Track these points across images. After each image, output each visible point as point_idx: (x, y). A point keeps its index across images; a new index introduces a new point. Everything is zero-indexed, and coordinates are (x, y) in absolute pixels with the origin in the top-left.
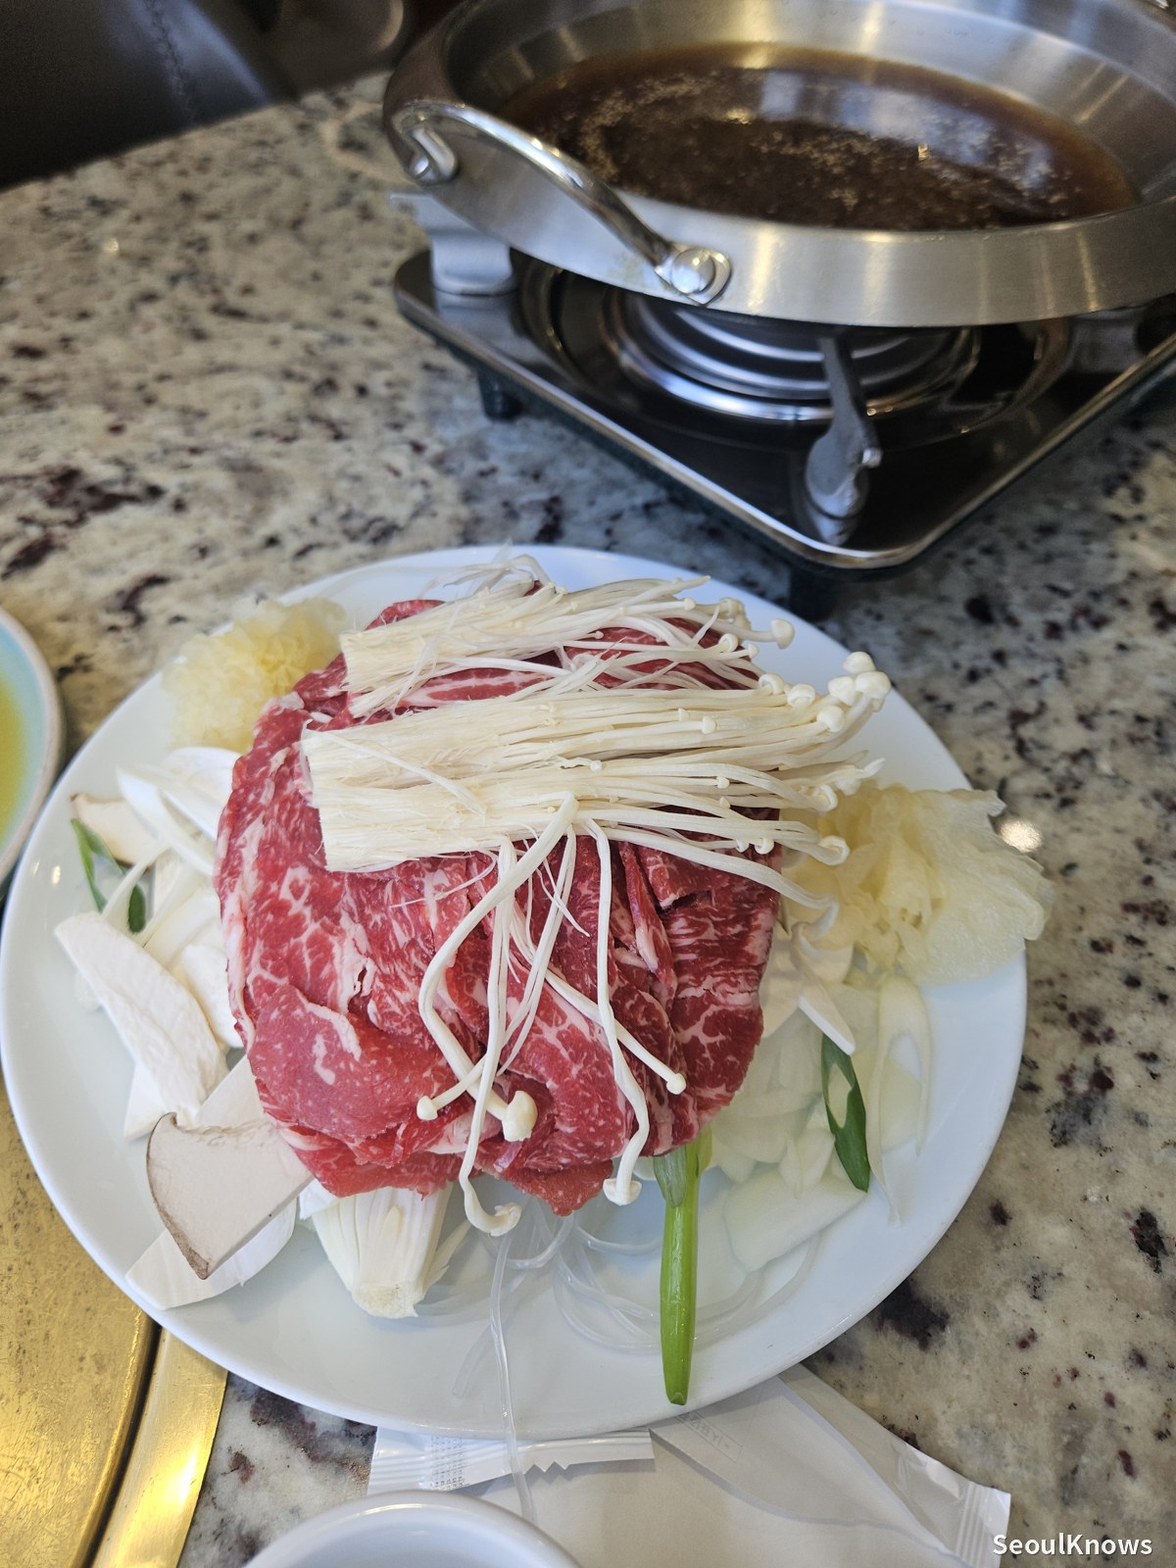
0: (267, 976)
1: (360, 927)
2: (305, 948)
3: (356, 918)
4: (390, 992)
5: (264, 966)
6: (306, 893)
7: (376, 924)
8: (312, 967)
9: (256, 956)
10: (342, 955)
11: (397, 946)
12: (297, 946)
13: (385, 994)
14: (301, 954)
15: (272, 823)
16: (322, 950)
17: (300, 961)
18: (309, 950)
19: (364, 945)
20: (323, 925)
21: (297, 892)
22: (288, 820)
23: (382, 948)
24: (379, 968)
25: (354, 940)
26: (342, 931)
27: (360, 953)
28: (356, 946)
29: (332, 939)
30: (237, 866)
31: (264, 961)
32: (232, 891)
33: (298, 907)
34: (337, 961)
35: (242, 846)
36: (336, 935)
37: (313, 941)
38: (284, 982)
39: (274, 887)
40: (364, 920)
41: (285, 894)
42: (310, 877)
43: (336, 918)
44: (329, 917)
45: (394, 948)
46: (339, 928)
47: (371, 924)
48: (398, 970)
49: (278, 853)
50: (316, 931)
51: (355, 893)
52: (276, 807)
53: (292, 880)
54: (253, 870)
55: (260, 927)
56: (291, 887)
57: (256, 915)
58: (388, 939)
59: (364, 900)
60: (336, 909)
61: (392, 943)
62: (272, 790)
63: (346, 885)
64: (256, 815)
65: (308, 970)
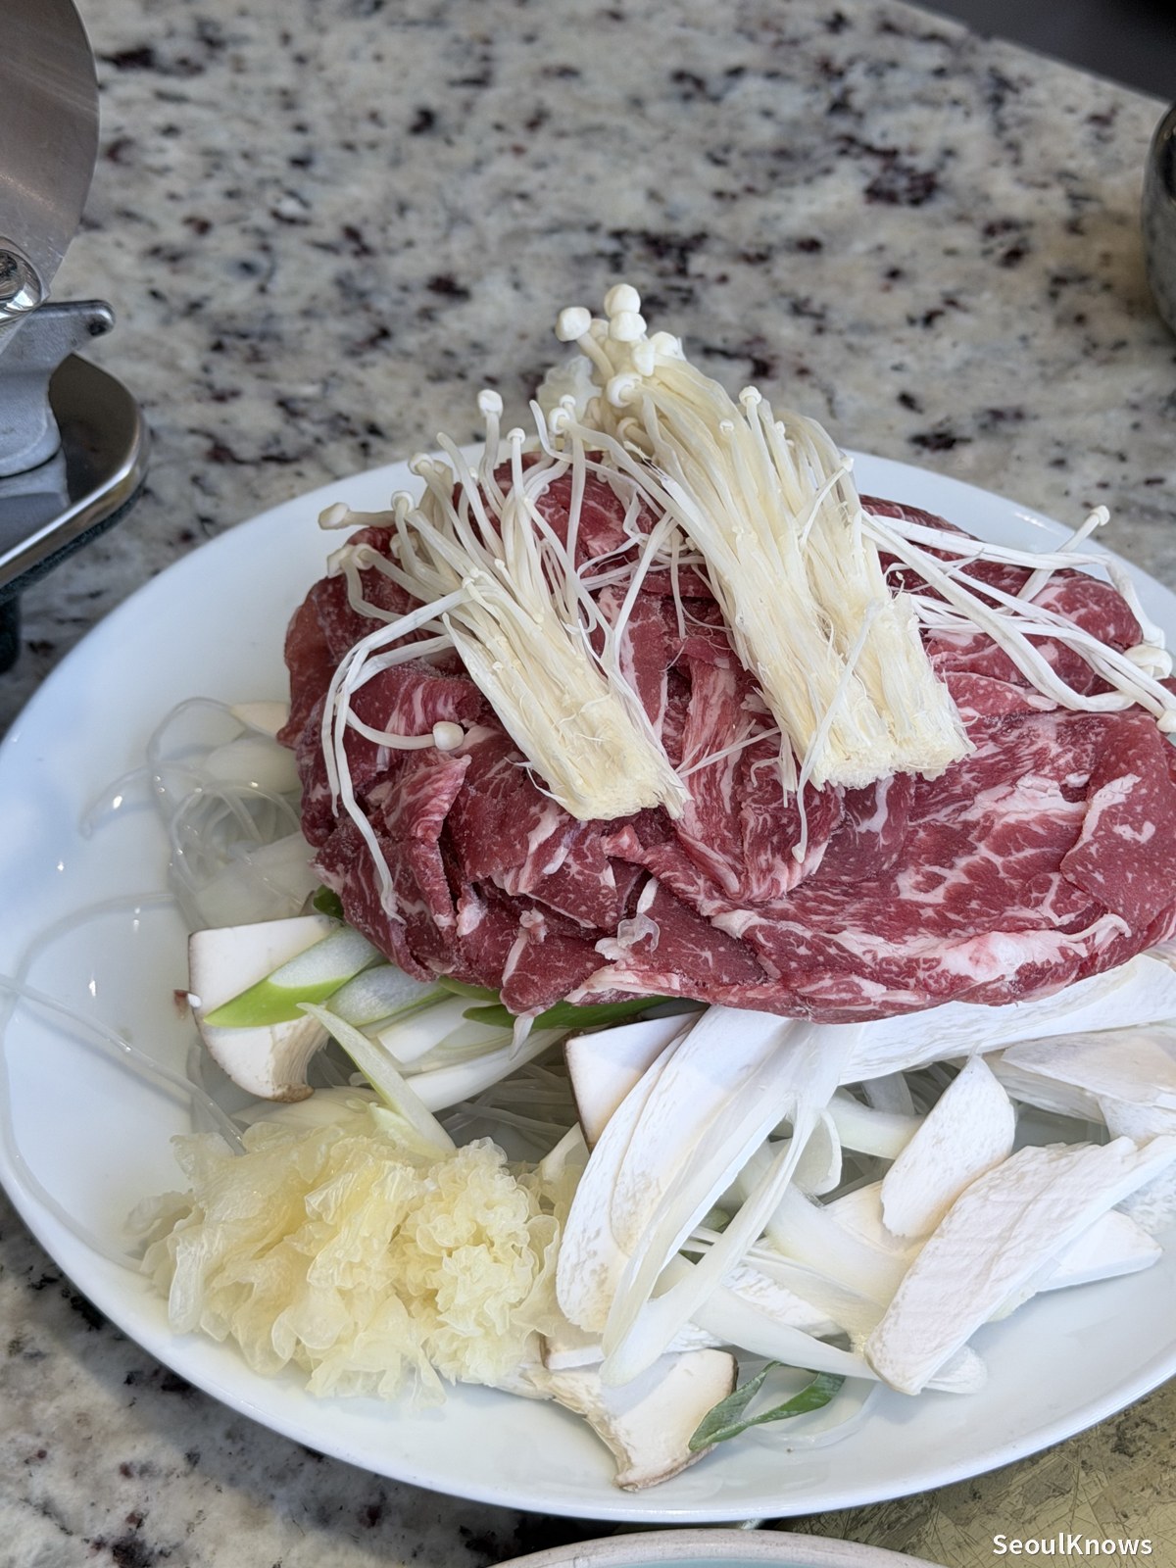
0: (1051, 896)
1: (979, 797)
2: (1011, 858)
3: (967, 803)
4: (1053, 761)
5: (1039, 902)
6: (936, 869)
7: (973, 779)
8: (1034, 847)
9: (1029, 913)
10: (1016, 812)
11: (998, 754)
12: (1007, 868)
13: (1056, 765)
14: (1019, 862)
15: (838, 920)
16: (1012, 837)
17: (1029, 861)
18: (1014, 852)
19: (1002, 790)
20: (980, 839)
21: (934, 881)
22: (834, 903)
23: (1004, 770)
24: (1027, 772)
25: (997, 801)
26: (986, 816)
27: (1013, 792)
28: (1004, 798)
29: (997, 827)
30: (899, 966)
31: (1033, 903)
32: (938, 961)
33: (955, 876)
34: (1025, 817)
35: (874, 958)
36: (993, 822)
37: (1000, 849)
38: (1056, 878)
39: (928, 913)
40: (969, 795)
41: (937, 896)
42: (912, 869)
43: (968, 826)
44: (970, 833)
45: (1002, 757)
46: (982, 820)
47: (974, 784)
48: (1027, 752)
49: (879, 912)
50: (987, 846)
51: (934, 808)
52: (815, 918)
53: (914, 891)
54: (905, 942)
55: (988, 915)
56: (927, 891)
57: (971, 924)
58: (992, 764)
59: (944, 795)
60: (957, 827)
61: (997, 759)
62: (791, 923)
63: (921, 821)
64: (829, 942)
65: (1038, 851)
